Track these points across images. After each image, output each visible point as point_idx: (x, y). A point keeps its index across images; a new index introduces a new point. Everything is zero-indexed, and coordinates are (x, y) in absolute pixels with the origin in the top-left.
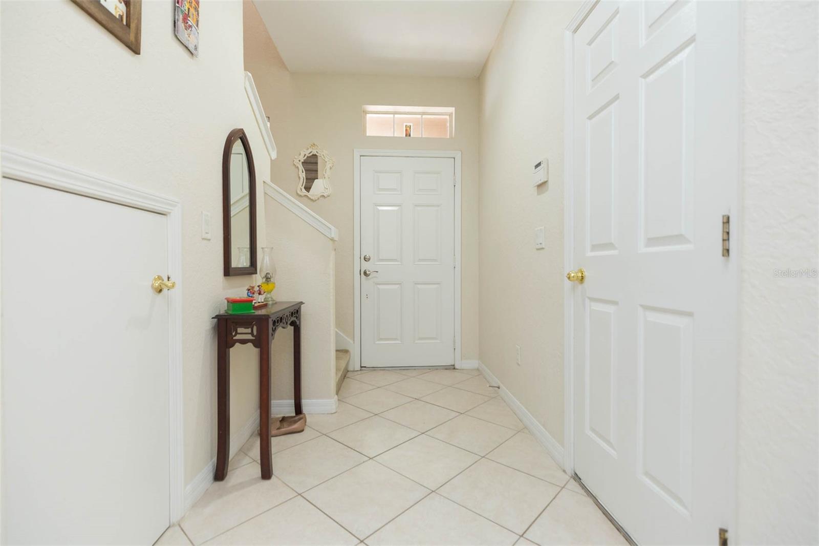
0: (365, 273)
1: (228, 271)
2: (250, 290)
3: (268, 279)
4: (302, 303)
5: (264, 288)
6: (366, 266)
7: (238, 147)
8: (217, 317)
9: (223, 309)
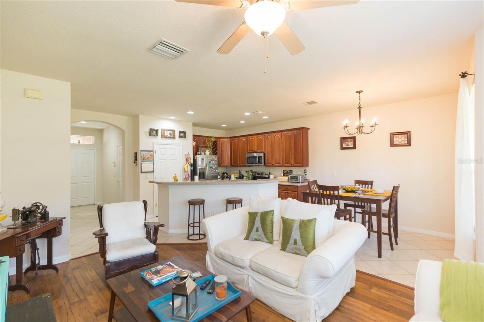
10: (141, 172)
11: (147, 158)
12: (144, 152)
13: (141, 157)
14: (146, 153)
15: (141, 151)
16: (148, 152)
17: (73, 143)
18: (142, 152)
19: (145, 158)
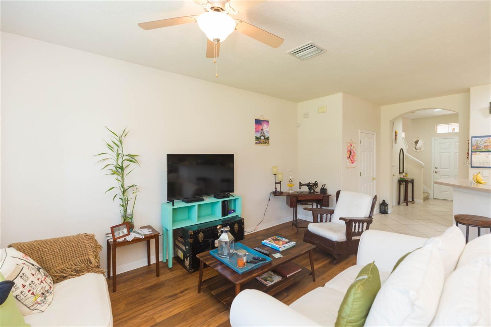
0: (435, 172)
1: (400, 173)
2: (403, 176)
3: (406, 174)
4: (414, 179)
5: (406, 176)
6: (436, 170)
7: (402, 151)
8: (399, 180)
9: (399, 179)
10: (472, 167)
11: (483, 146)
12: (477, 139)
13: (472, 146)
14: (483, 140)
15: (472, 137)
16: (487, 138)
17: (448, 132)
18: (473, 139)
19: (480, 147)
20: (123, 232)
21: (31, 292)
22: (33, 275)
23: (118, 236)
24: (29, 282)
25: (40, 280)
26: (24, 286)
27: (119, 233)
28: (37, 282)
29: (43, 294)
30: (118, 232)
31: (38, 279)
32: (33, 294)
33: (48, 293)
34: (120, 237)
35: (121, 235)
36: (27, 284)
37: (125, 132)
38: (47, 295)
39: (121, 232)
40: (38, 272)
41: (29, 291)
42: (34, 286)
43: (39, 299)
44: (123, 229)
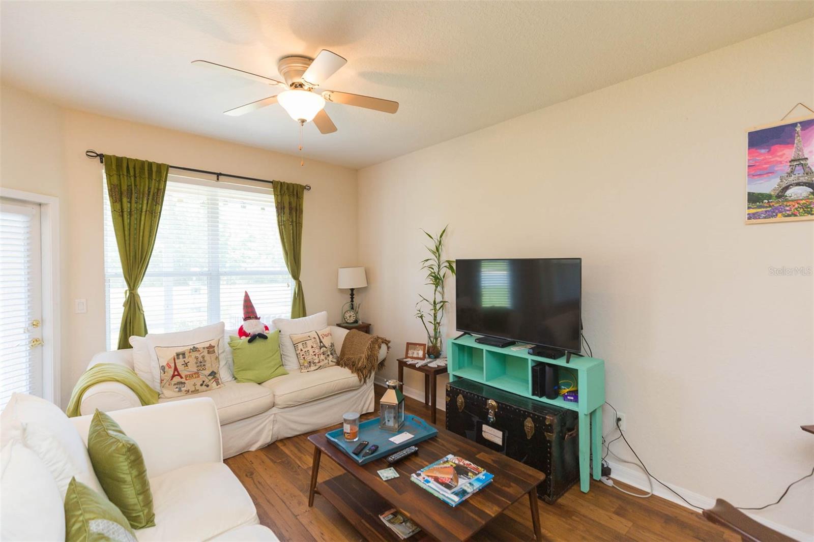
20: (418, 354)
21: (303, 356)
22: (312, 347)
23: (411, 356)
24: (306, 349)
25: (314, 353)
26: (302, 350)
27: (414, 353)
28: (311, 352)
29: (310, 362)
30: (413, 351)
31: (314, 352)
32: (304, 358)
33: (313, 364)
34: (412, 358)
35: (415, 355)
36: (304, 350)
37: (445, 232)
38: (312, 365)
39: (415, 352)
40: (319, 348)
41: (303, 355)
42: (307, 354)
43: (306, 364)
44: (419, 350)
